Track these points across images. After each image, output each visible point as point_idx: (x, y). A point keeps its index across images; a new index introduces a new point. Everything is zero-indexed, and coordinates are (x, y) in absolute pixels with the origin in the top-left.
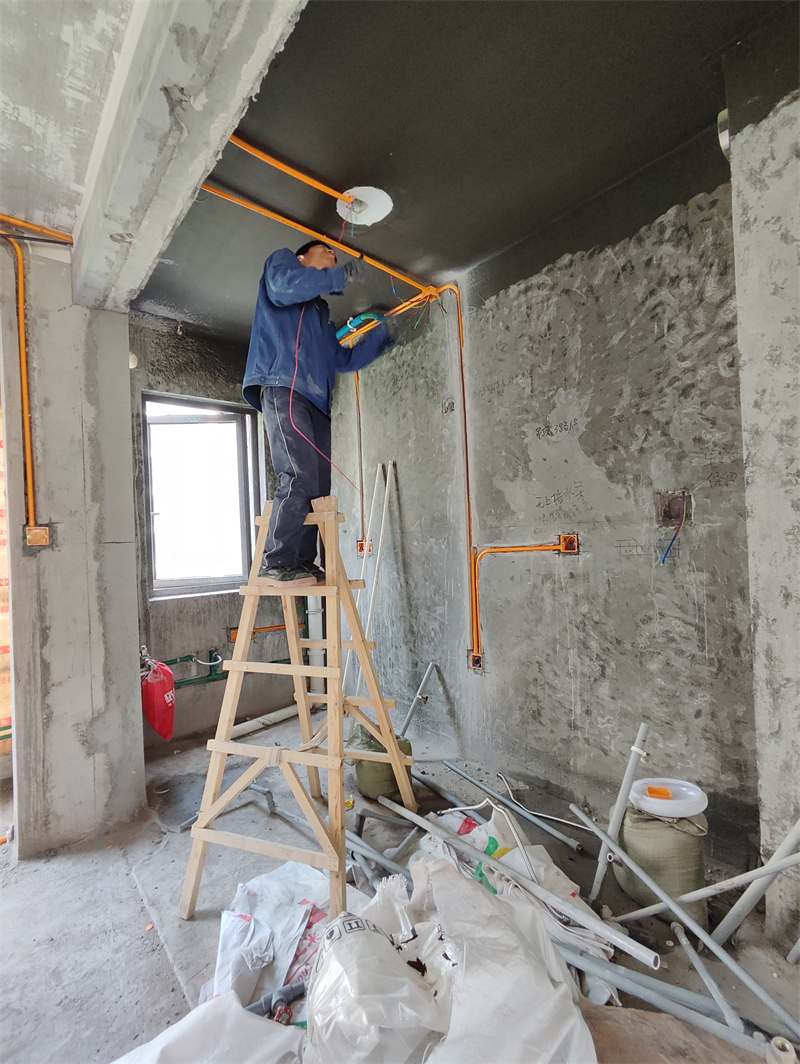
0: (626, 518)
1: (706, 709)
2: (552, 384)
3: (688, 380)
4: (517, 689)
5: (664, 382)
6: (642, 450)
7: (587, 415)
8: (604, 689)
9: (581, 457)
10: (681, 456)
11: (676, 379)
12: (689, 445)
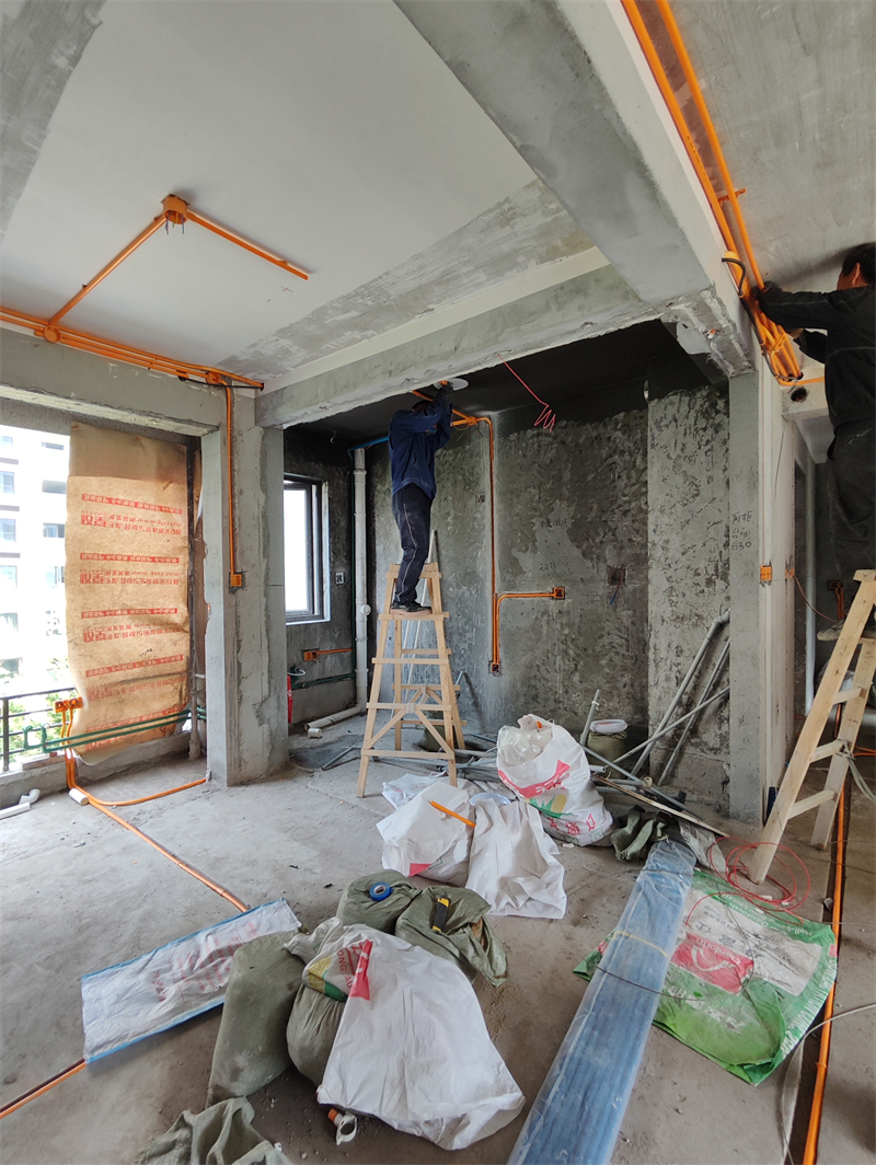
0: (592, 580)
1: (629, 682)
2: (552, 496)
3: (626, 507)
4: (523, 683)
5: (615, 506)
6: (602, 542)
7: (572, 518)
8: (576, 678)
9: (568, 542)
10: (622, 548)
11: (621, 506)
12: (626, 542)
